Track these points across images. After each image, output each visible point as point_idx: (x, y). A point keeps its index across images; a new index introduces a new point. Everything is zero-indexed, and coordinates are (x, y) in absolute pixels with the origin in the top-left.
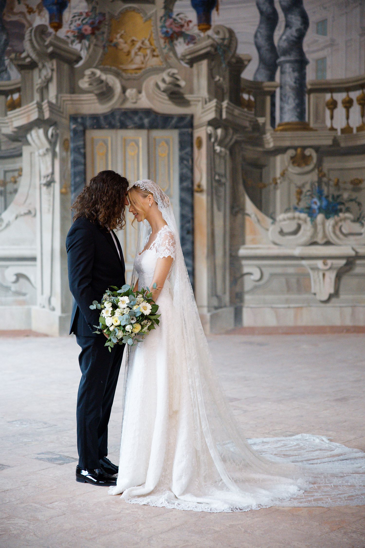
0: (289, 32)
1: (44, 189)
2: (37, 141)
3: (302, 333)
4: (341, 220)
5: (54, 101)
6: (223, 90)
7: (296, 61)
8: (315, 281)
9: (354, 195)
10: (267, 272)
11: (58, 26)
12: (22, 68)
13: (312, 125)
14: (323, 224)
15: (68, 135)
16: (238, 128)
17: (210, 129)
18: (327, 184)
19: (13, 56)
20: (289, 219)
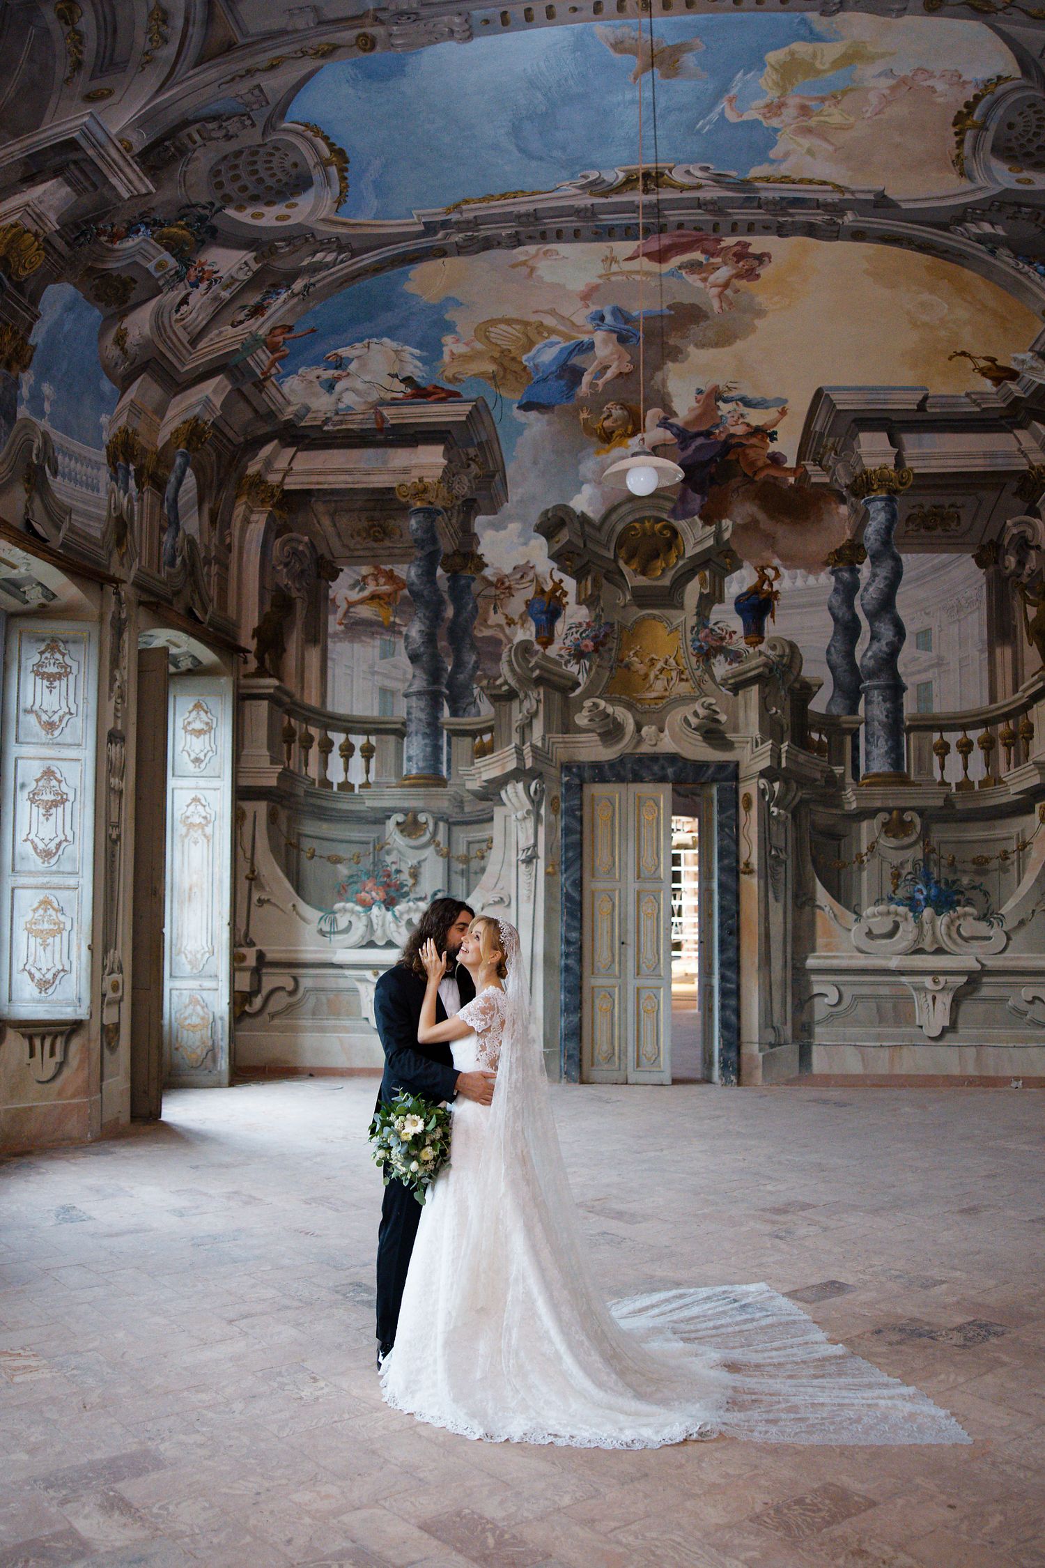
0: (876, 646)
1: (522, 867)
2: (514, 800)
3: (903, 1086)
4: (958, 918)
5: (539, 744)
6: (782, 727)
7: (888, 687)
8: (921, 1008)
9: (978, 880)
10: (848, 993)
11: (547, 641)
12: (496, 699)
13: (912, 778)
14: (932, 922)
15: (558, 791)
16: (804, 781)
17: (763, 782)
18: (937, 863)
19: (485, 682)
20: (881, 914)
